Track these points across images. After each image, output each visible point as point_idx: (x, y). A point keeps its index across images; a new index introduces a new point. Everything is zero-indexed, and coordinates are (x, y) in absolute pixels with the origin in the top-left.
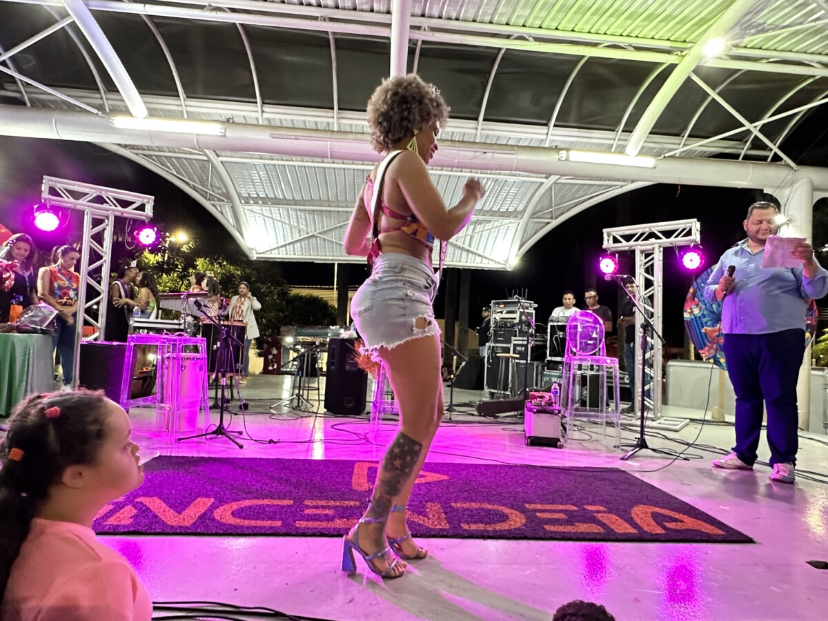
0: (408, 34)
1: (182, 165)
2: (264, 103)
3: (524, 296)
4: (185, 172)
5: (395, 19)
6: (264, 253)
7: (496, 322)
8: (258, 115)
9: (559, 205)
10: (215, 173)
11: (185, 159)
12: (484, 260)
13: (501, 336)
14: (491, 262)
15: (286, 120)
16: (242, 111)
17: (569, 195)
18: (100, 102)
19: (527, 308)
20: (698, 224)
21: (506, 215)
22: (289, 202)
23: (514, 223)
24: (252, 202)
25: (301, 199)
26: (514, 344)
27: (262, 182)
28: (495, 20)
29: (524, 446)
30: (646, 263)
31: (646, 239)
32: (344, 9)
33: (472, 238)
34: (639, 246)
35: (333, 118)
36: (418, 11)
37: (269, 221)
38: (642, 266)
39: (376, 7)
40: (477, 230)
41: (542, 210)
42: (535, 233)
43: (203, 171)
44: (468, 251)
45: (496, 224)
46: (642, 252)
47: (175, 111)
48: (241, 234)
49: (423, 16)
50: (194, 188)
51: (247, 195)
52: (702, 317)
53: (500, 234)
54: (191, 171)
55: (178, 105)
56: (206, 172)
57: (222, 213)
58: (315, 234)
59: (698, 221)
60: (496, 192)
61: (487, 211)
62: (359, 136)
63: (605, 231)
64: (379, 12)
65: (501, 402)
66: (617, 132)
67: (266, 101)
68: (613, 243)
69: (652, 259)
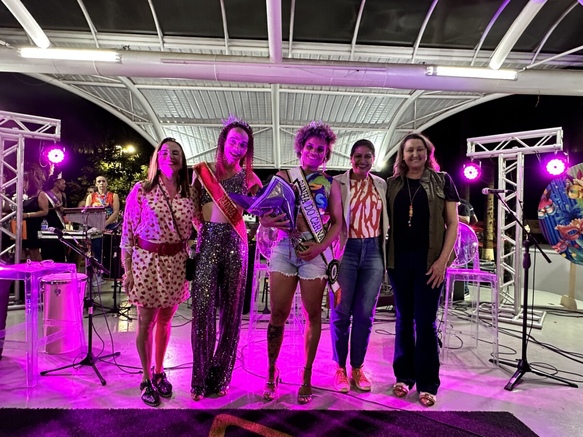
1: (107, 92)
2: (164, 35)
4: (112, 98)
8: (160, 45)
9: (420, 117)
10: (135, 98)
11: (109, 87)
16: (147, 42)
17: (429, 108)
21: (375, 127)
22: (198, 121)
23: (383, 133)
24: (169, 122)
25: (207, 118)
27: (174, 105)
31: (509, 147)
33: (347, 146)
34: (502, 154)
38: (504, 174)
41: (405, 122)
43: (125, 97)
44: (344, 157)
46: (504, 159)
47: (90, 44)
50: (121, 112)
51: (164, 116)
52: (555, 216)
54: (116, 97)
55: (91, 39)
56: (128, 98)
57: (147, 132)
59: (563, 129)
60: (367, 107)
62: (242, 59)
63: (468, 140)
66: (476, 50)
67: (166, 33)
68: (476, 151)
69: (516, 165)
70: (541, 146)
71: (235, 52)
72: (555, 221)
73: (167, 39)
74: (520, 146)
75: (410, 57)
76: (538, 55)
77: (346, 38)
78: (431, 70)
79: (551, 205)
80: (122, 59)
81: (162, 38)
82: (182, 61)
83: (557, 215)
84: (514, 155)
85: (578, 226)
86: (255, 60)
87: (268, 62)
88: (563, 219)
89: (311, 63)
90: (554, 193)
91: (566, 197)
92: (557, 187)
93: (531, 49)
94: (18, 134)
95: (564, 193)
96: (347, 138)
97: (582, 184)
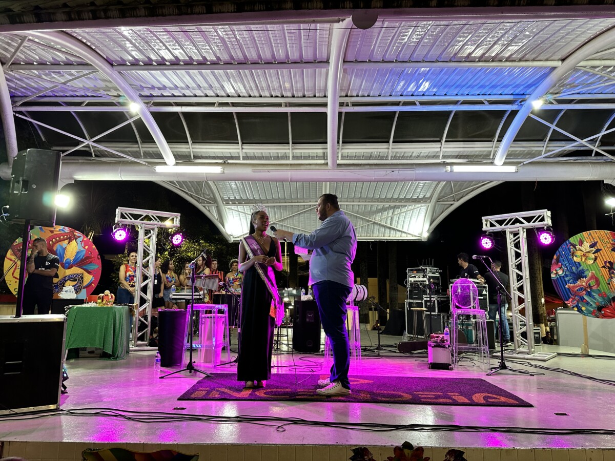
0: (338, 109)
2: (243, 143)
3: (431, 264)
4: (186, 186)
5: (329, 100)
6: (238, 237)
7: (411, 285)
8: (240, 151)
9: (459, 191)
10: (206, 185)
12: (403, 234)
13: (416, 294)
14: (409, 236)
15: (257, 153)
16: (229, 149)
18: (138, 149)
19: (434, 273)
20: (549, 213)
21: (418, 201)
22: (257, 201)
23: (424, 206)
25: (265, 199)
26: (425, 301)
27: (238, 190)
28: (393, 94)
29: (427, 369)
30: (515, 240)
31: (513, 223)
32: (298, 97)
33: (392, 219)
34: (509, 229)
35: (289, 149)
36: (344, 94)
37: (242, 216)
38: (512, 243)
39: (317, 95)
40: (396, 213)
41: (446, 195)
42: (442, 213)
43: (198, 184)
44: (390, 228)
45: (410, 207)
46: (511, 233)
47: (184, 152)
48: (223, 225)
49: (347, 96)
50: (191, 196)
51: (227, 198)
52: (565, 276)
53: (414, 214)
54: (190, 185)
55: (187, 148)
56: (201, 187)
57: (209, 211)
58: (275, 222)
59: (548, 210)
61: (402, 199)
62: (308, 167)
63: (483, 218)
64: (320, 97)
65: (415, 342)
66: (494, 142)
67: (244, 142)
68: (491, 226)
69: (519, 237)
70: (536, 223)
71: (296, 153)
72: (565, 281)
73: (245, 146)
74: (521, 223)
75: (439, 150)
76: (548, 143)
77: (385, 138)
78: (448, 168)
79: (561, 268)
80: (225, 172)
81: (242, 146)
82: (267, 171)
83: (567, 276)
84: (517, 229)
85: (584, 284)
86: (317, 167)
87: (327, 168)
88: (572, 279)
89: (358, 168)
90: (562, 257)
91: (571, 260)
92: (563, 253)
93: (541, 138)
94: (154, 225)
95: (570, 257)
96: (391, 211)
97: (584, 250)
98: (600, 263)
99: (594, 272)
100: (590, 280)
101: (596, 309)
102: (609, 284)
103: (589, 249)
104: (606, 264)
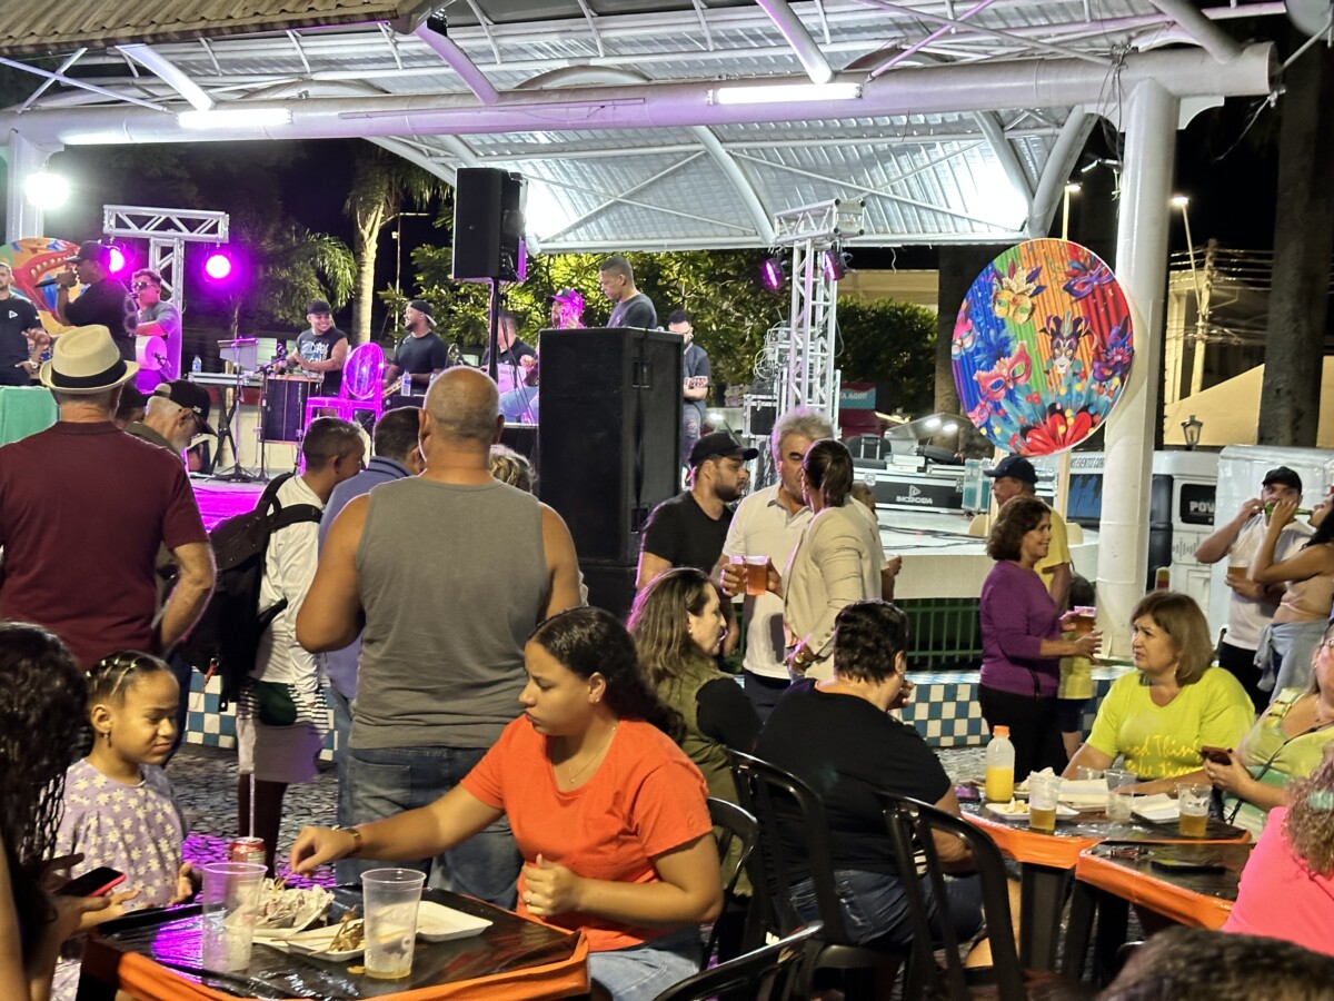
12: (977, 226)
14: (995, 229)
18: (206, 56)
35: (487, 37)
40: (919, 164)
44: (927, 208)
52: (975, 352)
71: (516, 44)
72: (974, 363)
73: (400, 37)
78: (710, 95)
79: (970, 332)
80: (295, 120)
81: (391, 36)
83: (978, 351)
85: (1005, 372)
86: (459, 103)
87: (476, 103)
88: (986, 358)
89: (536, 101)
90: (975, 305)
91: (991, 313)
92: (980, 295)
94: (175, 238)
95: (989, 305)
97: (1014, 289)
98: (1039, 321)
99: (1025, 342)
100: (1016, 362)
101: (1019, 432)
102: (1048, 372)
103: (1024, 286)
104: (1048, 324)
